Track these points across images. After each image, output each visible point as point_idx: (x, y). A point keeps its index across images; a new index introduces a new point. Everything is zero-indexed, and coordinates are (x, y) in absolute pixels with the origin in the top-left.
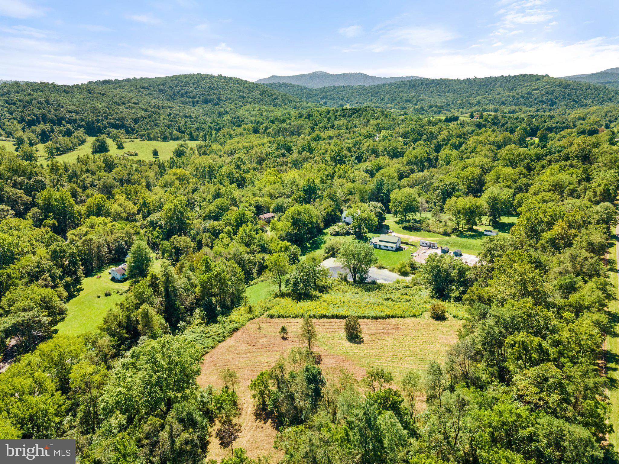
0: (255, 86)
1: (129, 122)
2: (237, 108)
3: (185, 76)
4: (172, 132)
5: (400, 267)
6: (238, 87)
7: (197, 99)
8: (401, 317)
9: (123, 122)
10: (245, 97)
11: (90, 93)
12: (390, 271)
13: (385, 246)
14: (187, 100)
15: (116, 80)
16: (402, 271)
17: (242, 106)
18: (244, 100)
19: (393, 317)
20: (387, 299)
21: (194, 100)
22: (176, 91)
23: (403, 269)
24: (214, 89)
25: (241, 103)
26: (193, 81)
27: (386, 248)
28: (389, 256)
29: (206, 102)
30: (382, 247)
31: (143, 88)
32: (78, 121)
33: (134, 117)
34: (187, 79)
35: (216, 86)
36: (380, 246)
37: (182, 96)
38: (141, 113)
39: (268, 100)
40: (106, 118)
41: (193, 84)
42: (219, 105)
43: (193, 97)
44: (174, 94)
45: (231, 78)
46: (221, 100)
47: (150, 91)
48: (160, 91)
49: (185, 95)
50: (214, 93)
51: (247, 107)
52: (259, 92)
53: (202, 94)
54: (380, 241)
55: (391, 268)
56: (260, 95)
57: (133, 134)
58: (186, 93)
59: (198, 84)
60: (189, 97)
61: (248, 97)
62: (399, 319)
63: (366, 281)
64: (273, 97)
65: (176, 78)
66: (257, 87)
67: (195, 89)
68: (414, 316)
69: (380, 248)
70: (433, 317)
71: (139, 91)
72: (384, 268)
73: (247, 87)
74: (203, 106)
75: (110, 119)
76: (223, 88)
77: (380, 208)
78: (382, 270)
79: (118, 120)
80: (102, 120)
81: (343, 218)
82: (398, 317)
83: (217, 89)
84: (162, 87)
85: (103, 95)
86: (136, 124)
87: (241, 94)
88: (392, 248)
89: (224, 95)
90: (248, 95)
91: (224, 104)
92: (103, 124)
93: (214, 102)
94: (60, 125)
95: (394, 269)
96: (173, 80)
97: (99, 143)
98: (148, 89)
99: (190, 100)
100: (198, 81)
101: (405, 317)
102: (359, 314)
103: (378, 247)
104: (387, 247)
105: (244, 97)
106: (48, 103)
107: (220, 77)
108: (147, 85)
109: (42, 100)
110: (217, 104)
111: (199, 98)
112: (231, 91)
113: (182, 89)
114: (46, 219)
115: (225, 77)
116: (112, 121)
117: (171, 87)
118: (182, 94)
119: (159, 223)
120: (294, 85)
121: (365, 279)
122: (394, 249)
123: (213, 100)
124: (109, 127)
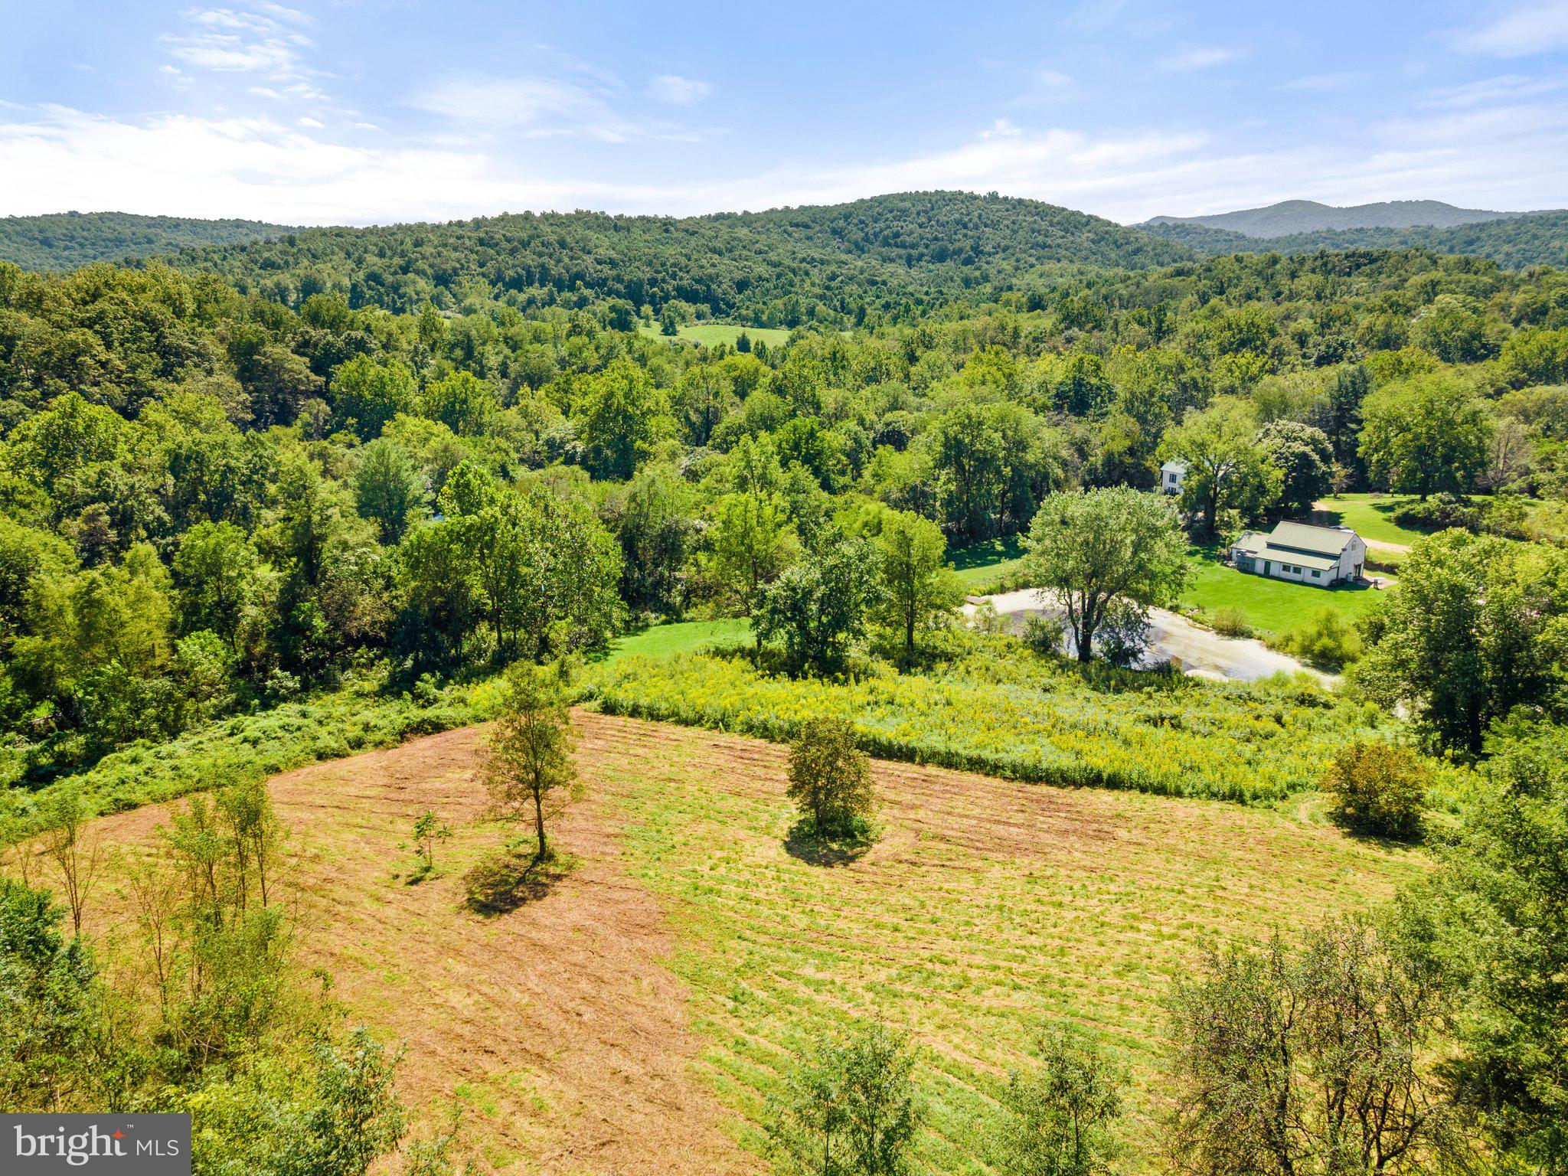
0: (1084, 220)
1: (724, 288)
2: (1017, 269)
3: (903, 197)
4: (813, 308)
5: (1312, 630)
6: (1035, 222)
7: (922, 249)
8: (1161, 790)
9: (708, 287)
10: (1050, 247)
11: (667, 231)
12: (1271, 647)
13: (1286, 568)
14: (895, 252)
15: (745, 213)
16: (1317, 647)
17: (1032, 266)
18: (1046, 252)
19: (1114, 783)
20: (1156, 721)
21: (913, 252)
22: (871, 232)
23: (1326, 641)
24: (971, 225)
25: (1033, 260)
26: (919, 207)
27: (1291, 575)
28: (1291, 600)
29: (941, 256)
30: (1275, 570)
31: (797, 225)
32: (610, 283)
33: (738, 275)
34: (907, 204)
35: (975, 220)
36: (1268, 564)
37: (886, 243)
38: (762, 270)
39: (1113, 255)
40: (674, 276)
41: (918, 214)
42: (972, 263)
43: (913, 246)
44: (866, 239)
45: (1020, 202)
46: (981, 252)
47: (810, 233)
48: (834, 232)
49: (893, 240)
50: (965, 236)
51: (1046, 267)
52: (1091, 236)
53: (936, 239)
54: (1271, 546)
55: (1277, 637)
56: (1093, 241)
57: (728, 315)
58: (897, 235)
59: (931, 214)
60: (903, 246)
61: (1059, 246)
62: (1148, 797)
63: (1134, 666)
64: (1130, 248)
65: (879, 201)
66: (1088, 223)
67: (921, 226)
68: (1236, 796)
69: (1267, 574)
70: (1340, 819)
71: (785, 231)
72: (1249, 635)
73: (1058, 223)
74: (932, 267)
75: (681, 279)
76: (995, 225)
77: (1314, 441)
78: (1239, 644)
79: (698, 281)
80: (664, 280)
81: (1166, 478)
82: (1143, 790)
83: (976, 227)
84: (841, 223)
85: (694, 233)
86: (740, 293)
87: (1040, 239)
88: (1316, 573)
89: (991, 238)
90: (1060, 241)
91: (988, 263)
92: (662, 290)
93: (963, 256)
94: (572, 288)
95: (1289, 639)
96: (871, 207)
97: (613, 315)
98: (806, 227)
99: (902, 251)
100: (932, 209)
101: (1179, 793)
102: (955, 747)
103: (1260, 567)
104: (1297, 570)
105: (1044, 246)
106: (563, 244)
107: (993, 197)
108: (806, 219)
109: (553, 238)
110: (968, 262)
111: (927, 246)
112: (1015, 232)
113: (889, 227)
114: (337, 432)
115: (1006, 199)
116: (685, 282)
117: (863, 222)
118: (886, 238)
119: (568, 447)
120: (1207, 231)
121: (1134, 653)
122: (1324, 580)
123: (959, 252)
124: (674, 298)
